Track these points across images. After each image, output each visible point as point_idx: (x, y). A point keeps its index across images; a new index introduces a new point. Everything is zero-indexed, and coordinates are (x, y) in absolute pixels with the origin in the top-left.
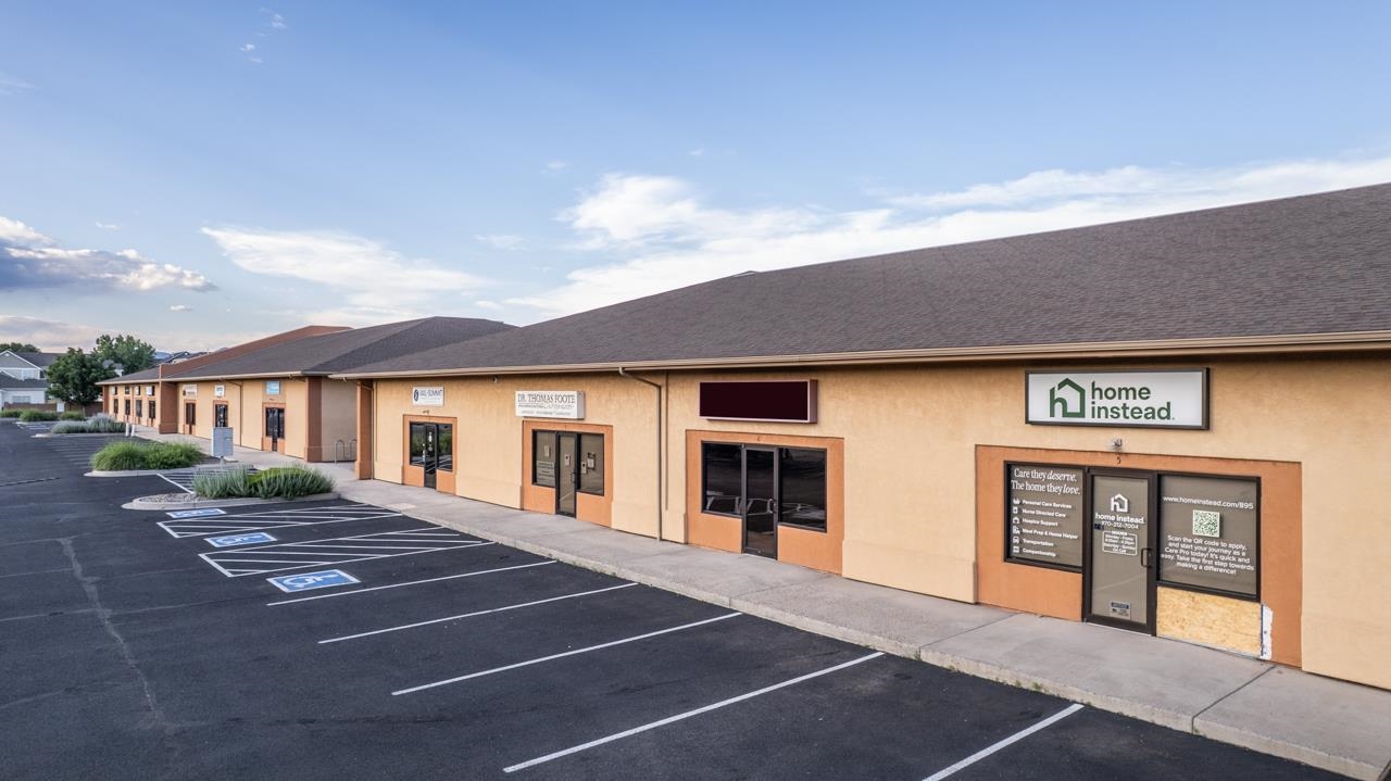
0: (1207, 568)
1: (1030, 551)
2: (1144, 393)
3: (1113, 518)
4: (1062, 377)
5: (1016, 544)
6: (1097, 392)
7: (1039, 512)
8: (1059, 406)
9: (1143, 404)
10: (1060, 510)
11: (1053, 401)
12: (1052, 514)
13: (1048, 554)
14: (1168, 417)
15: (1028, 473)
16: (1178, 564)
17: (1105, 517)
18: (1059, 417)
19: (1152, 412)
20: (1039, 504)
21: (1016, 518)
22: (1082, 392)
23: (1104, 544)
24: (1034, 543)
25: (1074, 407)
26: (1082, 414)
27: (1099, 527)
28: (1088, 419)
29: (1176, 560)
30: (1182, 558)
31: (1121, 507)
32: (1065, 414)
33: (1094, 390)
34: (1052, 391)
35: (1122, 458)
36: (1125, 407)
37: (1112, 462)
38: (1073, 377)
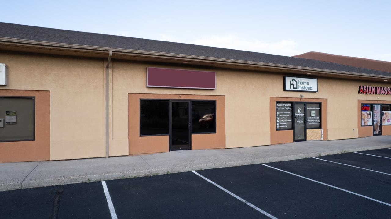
0: (314, 123)
1: (281, 126)
2: (308, 83)
3: (299, 114)
4: (292, 78)
5: (278, 125)
6: (300, 83)
7: (283, 115)
8: (292, 86)
9: (308, 86)
10: (287, 114)
11: (291, 84)
12: (286, 115)
13: (285, 126)
14: (312, 89)
15: (280, 105)
16: (310, 123)
17: (297, 114)
18: (292, 89)
19: (309, 88)
20: (283, 113)
21: (278, 118)
22: (297, 82)
23: (297, 121)
24: (282, 124)
25: (295, 86)
26: (296, 88)
27: (295, 117)
28: (298, 89)
29: (309, 122)
30: (310, 122)
31: (300, 111)
32: (294, 88)
33: (299, 82)
34: (291, 82)
35: (301, 99)
36: (305, 87)
37: (299, 100)
38: (295, 78)
